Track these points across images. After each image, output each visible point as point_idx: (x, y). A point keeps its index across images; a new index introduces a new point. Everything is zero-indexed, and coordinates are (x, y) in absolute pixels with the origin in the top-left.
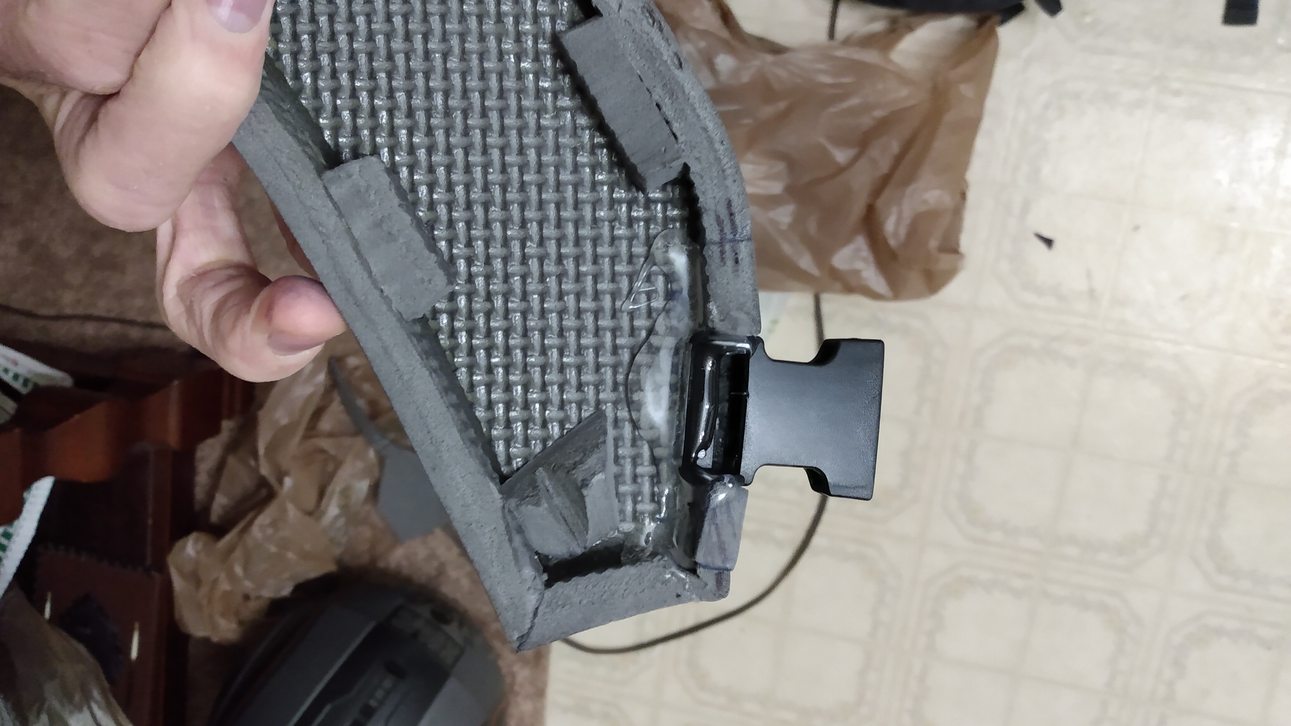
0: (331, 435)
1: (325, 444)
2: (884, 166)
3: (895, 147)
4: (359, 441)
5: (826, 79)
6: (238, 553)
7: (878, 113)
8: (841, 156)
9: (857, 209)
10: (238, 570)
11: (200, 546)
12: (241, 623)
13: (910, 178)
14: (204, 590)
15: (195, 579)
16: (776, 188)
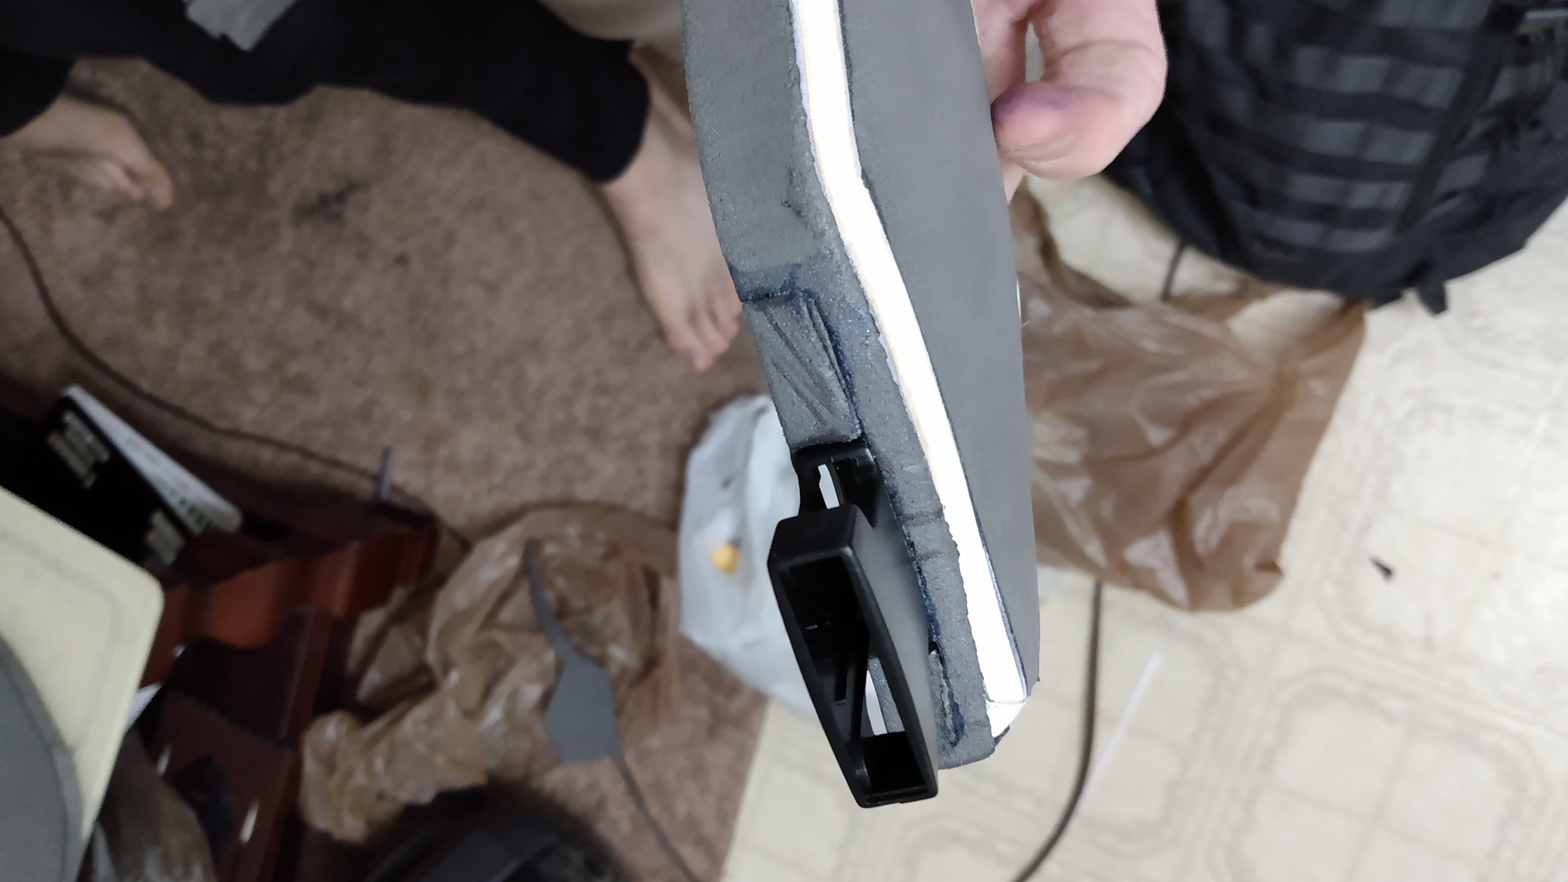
0: (510, 628)
1: (501, 637)
2: (1205, 456)
3: (1221, 435)
4: (538, 641)
5: (1151, 346)
6: (382, 746)
7: (1208, 394)
8: (1156, 436)
9: (1166, 499)
10: (379, 764)
11: (344, 728)
12: (370, 823)
13: (1233, 479)
14: (336, 779)
15: (330, 764)
16: (1072, 456)
